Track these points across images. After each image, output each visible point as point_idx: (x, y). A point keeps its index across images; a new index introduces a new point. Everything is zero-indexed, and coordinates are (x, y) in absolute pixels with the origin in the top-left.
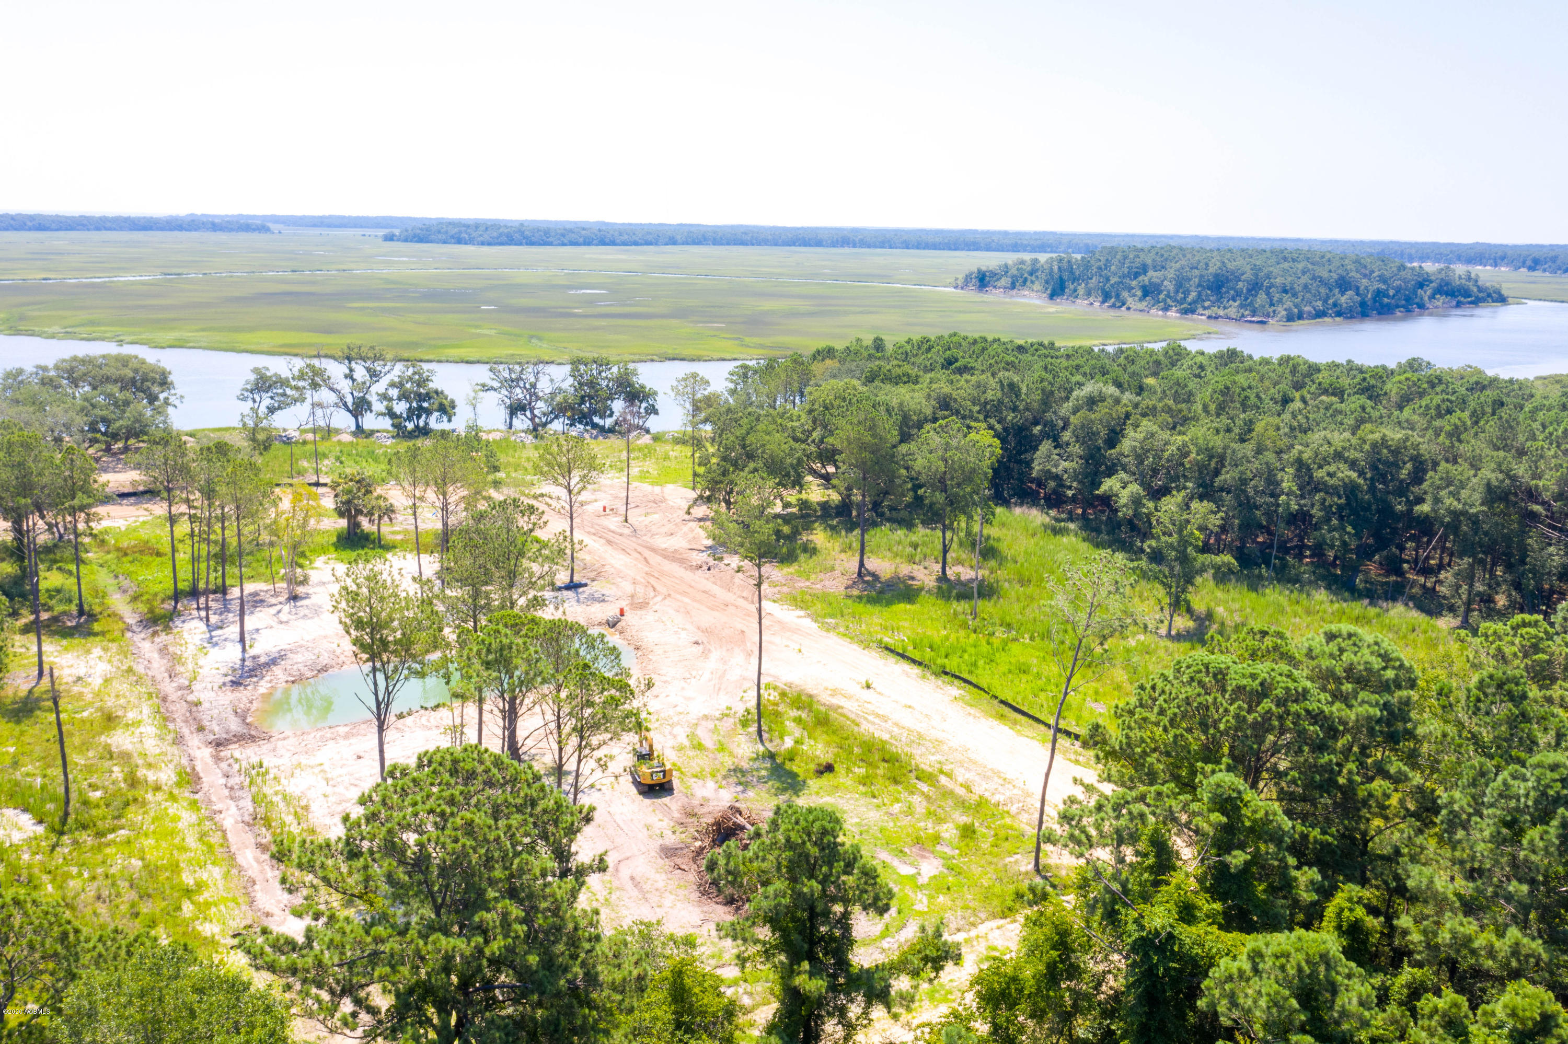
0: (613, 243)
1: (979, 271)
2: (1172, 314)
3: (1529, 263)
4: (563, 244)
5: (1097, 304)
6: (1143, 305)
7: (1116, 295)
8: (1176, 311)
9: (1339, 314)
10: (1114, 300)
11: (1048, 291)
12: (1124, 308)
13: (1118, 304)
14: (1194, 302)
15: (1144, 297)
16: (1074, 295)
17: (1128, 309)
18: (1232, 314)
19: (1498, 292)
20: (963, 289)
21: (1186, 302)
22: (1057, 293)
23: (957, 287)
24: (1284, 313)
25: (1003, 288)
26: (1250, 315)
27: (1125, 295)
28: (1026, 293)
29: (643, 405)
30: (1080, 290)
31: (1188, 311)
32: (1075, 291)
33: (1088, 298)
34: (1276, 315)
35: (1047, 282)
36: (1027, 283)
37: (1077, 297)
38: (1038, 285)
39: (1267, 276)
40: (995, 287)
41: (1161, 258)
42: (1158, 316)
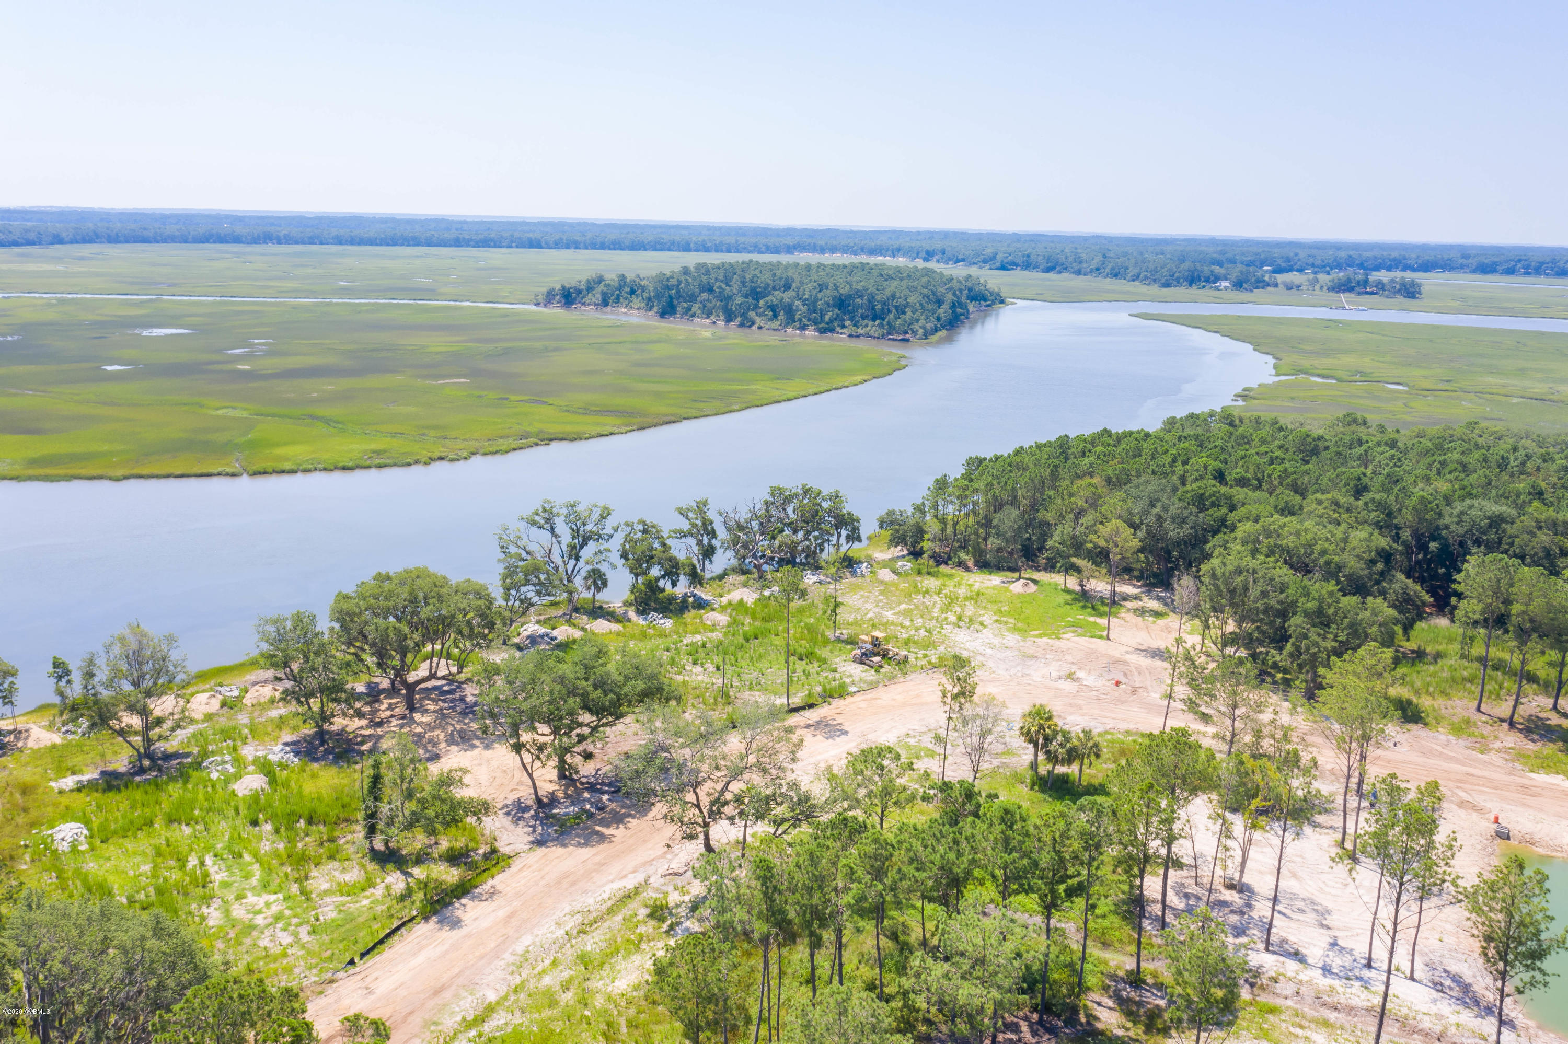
1: (563, 287)
2: (810, 332)
3: (923, 255)
5: (721, 323)
6: (776, 324)
7: (743, 315)
8: (814, 331)
9: (943, 327)
10: (739, 319)
11: (655, 309)
12: (754, 328)
13: (747, 323)
14: (831, 321)
15: (775, 316)
16: (689, 314)
17: (760, 328)
18: (872, 333)
19: (998, 295)
20: (545, 306)
21: (822, 321)
22: (668, 311)
23: (537, 304)
24: (921, 331)
25: (596, 305)
26: (889, 333)
27: (752, 314)
28: (624, 310)
29: (844, 533)
30: (696, 308)
31: (827, 330)
32: (689, 309)
33: (708, 317)
34: (914, 332)
35: (649, 299)
36: (622, 300)
37: (693, 315)
38: (637, 302)
39: (893, 296)
40: (584, 304)
41: (781, 278)
42: (794, 336)
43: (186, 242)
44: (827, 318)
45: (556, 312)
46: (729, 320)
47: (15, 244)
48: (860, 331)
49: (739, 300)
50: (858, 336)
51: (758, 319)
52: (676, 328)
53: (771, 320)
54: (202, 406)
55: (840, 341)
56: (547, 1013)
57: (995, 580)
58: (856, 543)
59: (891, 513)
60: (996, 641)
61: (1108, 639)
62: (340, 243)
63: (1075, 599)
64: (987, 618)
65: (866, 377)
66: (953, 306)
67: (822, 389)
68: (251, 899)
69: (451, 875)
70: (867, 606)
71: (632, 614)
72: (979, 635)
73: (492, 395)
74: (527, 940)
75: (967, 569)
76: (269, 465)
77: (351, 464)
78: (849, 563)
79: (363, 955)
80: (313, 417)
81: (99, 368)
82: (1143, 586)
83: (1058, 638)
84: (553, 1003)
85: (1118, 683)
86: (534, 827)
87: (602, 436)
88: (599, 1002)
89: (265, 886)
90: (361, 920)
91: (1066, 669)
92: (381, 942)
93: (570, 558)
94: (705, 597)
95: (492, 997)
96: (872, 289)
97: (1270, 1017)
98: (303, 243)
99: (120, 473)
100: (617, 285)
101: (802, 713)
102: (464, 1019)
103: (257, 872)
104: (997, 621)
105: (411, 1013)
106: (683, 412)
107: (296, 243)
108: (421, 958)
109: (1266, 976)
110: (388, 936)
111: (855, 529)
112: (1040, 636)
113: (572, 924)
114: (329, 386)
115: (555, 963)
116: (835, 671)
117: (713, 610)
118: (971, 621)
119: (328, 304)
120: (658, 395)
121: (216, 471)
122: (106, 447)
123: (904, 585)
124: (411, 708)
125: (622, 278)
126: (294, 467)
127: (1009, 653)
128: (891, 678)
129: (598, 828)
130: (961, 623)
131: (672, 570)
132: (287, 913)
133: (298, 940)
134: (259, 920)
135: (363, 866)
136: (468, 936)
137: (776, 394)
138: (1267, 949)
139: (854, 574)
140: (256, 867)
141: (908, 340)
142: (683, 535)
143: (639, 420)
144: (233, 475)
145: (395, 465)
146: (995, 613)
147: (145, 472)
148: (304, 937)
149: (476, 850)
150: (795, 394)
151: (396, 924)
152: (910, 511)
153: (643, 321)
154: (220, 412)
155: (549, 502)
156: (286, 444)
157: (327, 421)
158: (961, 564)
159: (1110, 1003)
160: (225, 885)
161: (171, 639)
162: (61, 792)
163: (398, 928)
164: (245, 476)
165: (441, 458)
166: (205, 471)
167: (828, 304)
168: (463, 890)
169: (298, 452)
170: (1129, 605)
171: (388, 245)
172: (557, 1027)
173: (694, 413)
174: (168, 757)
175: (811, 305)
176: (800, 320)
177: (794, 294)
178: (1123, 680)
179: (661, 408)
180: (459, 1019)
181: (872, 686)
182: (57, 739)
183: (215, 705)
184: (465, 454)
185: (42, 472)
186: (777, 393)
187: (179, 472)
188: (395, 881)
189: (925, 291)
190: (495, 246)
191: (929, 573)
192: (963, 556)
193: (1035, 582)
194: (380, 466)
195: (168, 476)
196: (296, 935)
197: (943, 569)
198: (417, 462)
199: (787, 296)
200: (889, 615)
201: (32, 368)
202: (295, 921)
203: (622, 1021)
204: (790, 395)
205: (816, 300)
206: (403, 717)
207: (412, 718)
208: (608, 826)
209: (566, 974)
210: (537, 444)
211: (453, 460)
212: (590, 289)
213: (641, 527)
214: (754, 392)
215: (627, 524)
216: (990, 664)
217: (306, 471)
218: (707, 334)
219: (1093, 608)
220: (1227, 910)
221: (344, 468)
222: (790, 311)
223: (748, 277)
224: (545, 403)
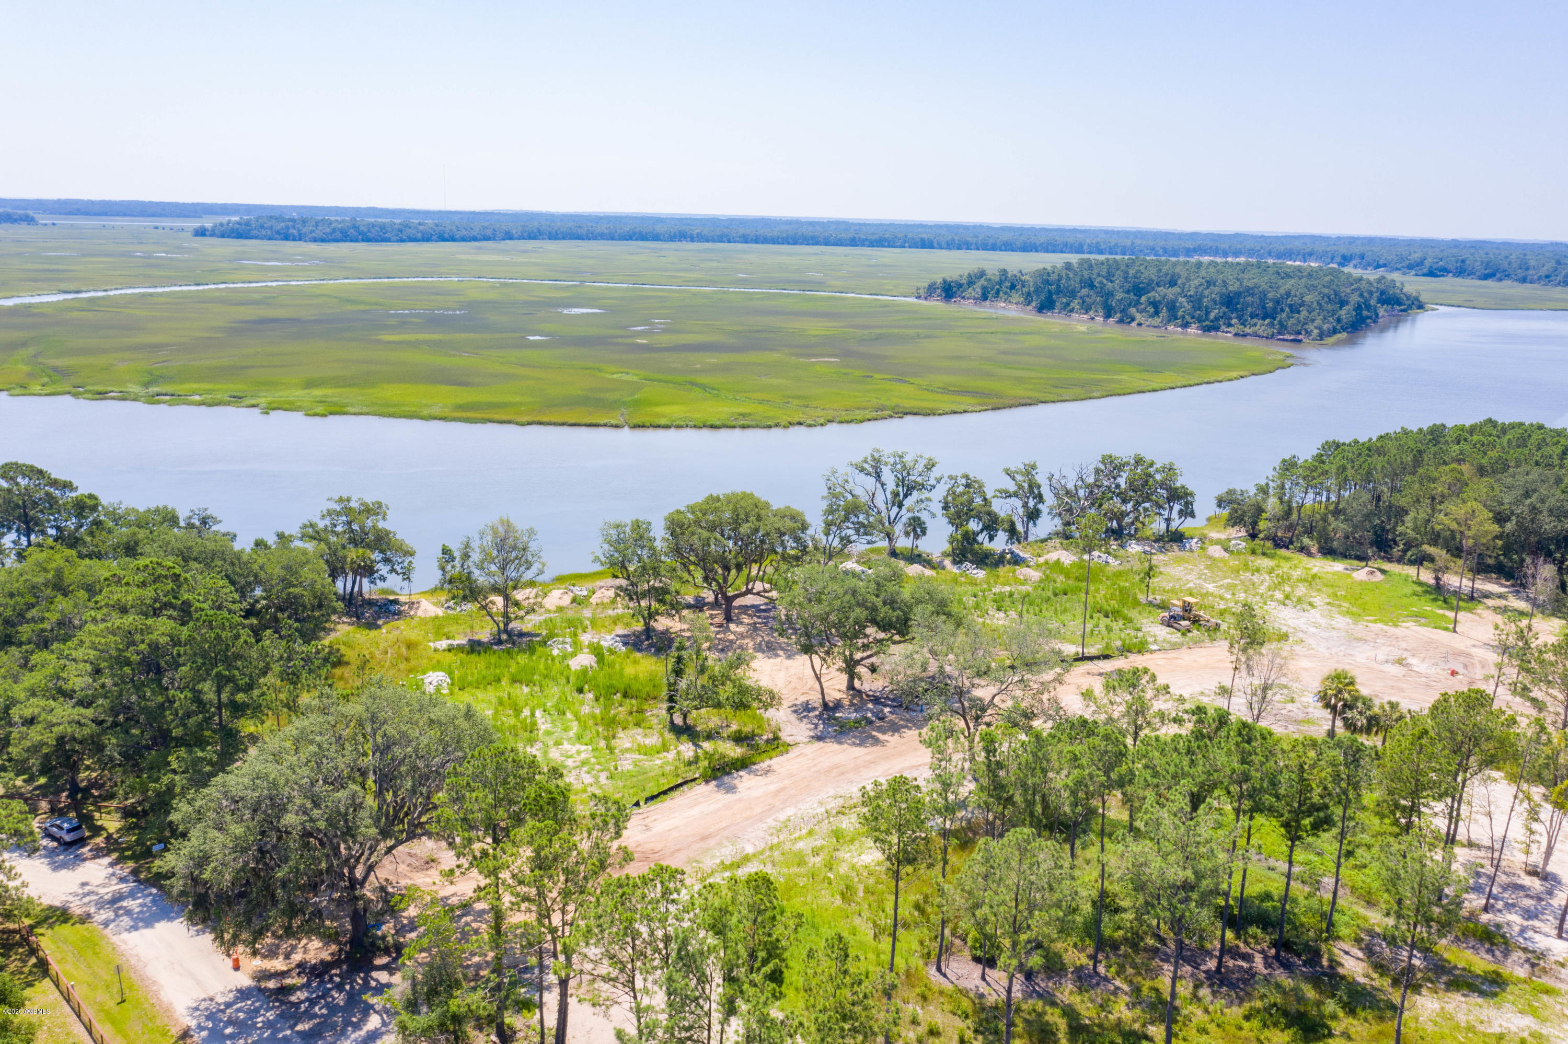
0: (452, 239)
1: (945, 281)
3: (1338, 259)
4: (402, 241)
5: (1100, 319)
6: (1157, 321)
7: (1123, 311)
8: (1197, 328)
9: (1344, 329)
10: (1118, 315)
11: (1034, 304)
12: (1134, 324)
13: (1125, 320)
14: (1217, 319)
15: (1157, 313)
16: (1067, 309)
17: (1140, 324)
18: (1261, 332)
19: (1417, 299)
20: (926, 299)
21: (1207, 319)
22: (1046, 306)
23: (918, 297)
24: (1316, 331)
25: (975, 299)
26: (1280, 333)
27: (1133, 310)
28: (1003, 305)
29: (1177, 508)
30: (1075, 304)
31: (1210, 328)
32: (1068, 305)
33: (1087, 313)
34: (1308, 333)
35: (1029, 294)
36: (1001, 294)
37: (1072, 311)
38: (1016, 297)
39: (1288, 294)
40: (963, 298)
41: (1167, 274)
42: (1175, 333)
43: (612, 239)
44: (1212, 316)
45: (936, 305)
46: (1108, 316)
47: (474, 239)
48: (1247, 330)
49: (1120, 295)
50: (1245, 335)
51: (1138, 316)
52: (1053, 322)
53: (1152, 316)
54: (600, 370)
55: (1224, 340)
56: (795, 870)
57: (1338, 566)
58: (1189, 519)
59: (1231, 492)
60: (1323, 621)
61: (1455, 631)
62: (746, 242)
63: (1426, 592)
64: (1318, 600)
65: (1242, 373)
66: (1358, 308)
67: (1192, 382)
68: (566, 746)
69: (734, 751)
70: (1189, 577)
71: (947, 562)
72: (1306, 614)
73: (858, 373)
74: (790, 811)
75: (1310, 554)
76: (647, 420)
77: (718, 423)
78: (1177, 538)
79: (648, 800)
80: (693, 384)
81: (523, 337)
82: (1513, 586)
83: (1396, 626)
84: (801, 862)
85: (1454, 673)
86: (816, 726)
87: (956, 413)
88: (843, 869)
89: (579, 738)
90: (651, 774)
91: (1397, 654)
92: (665, 793)
93: (893, 505)
94: (1022, 554)
95: (750, 849)
96: (1264, 286)
97: (1545, 998)
98: (713, 241)
99: (525, 419)
100: (997, 279)
101: (1096, 662)
102: (722, 863)
103: (575, 727)
104: (1329, 604)
105: (679, 850)
106: (1041, 396)
107: (707, 241)
108: (696, 811)
109: (1552, 959)
110: (671, 789)
111: (1188, 504)
112: (1375, 622)
113: (833, 805)
114: (712, 359)
115: (811, 833)
116: (1139, 630)
117: (1028, 566)
118: (1299, 600)
119: (724, 292)
120: (1019, 380)
121: (602, 422)
122: (517, 399)
123: (1234, 562)
124: (729, 619)
125: (1004, 272)
126: (669, 423)
127: (1335, 634)
128: (1197, 643)
129: (874, 733)
130: (1287, 602)
131: (992, 525)
132: (593, 760)
133: (597, 782)
134: (570, 763)
135: (662, 735)
136: (740, 800)
137: (1141, 384)
138: (1560, 936)
139: (1183, 548)
140: (575, 723)
141: (1300, 341)
142: (1008, 495)
143: (995, 400)
144: (617, 426)
145: (757, 426)
146: (1329, 596)
147: (545, 419)
148: (603, 778)
149: (760, 736)
150: (1162, 385)
151: (680, 781)
152: (1252, 491)
153: (1022, 315)
154: (615, 376)
155: (878, 451)
156: (665, 404)
157: (704, 387)
158: (1303, 550)
159: (1360, 954)
160: (548, 733)
161: (531, 532)
162: (436, 650)
163: (681, 785)
164: (626, 428)
165: (800, 424)
166: (594, 421)
167: (1215, 302)
168: (743, 764)
169: (675, 411)
170: (1490, 602)
171: (789, 243)
172: (802, 882)
173: (1052, 397)
174: (521, 634)
175: (1196, 302)
176: (1183, 317)
177: (1179, 290)
178: (1459, 668)
179: (1020, 392)
180: (718, 861)
181: (1175, 647)
182: (440, 612)
183: (567, 600)
184: (822, 421)
185: (464, 415)
186: (1143, 383)
187: (572, 421)
188: (687, 749)
189: (1326, 291)
190: (889, 246)
191: (1264, 554)
192: (1306, 541)
193: (1383, 572)
194: (743, 427)
195: (563, 424)
196: (596, 778)
197: (1283, 552)
198: (777, 425)
199: (1171, 293)
200: (1210, 587)
201: (471, 336)
202: (597, 767)
203: (861, 888)
204: (1155, 386)
205: (1202, 296)
206: (721, 626)
207: (728, 628)
208: (884, 733)
209: (819, 843)
210: (891, 417)
211: (810, 426)
212: (971, 283)
213: (964, 481)
214: (1120, 381)
215: (951, 478)
216: (1311, 641)
217: (679, 427)
218: (1083, 328)
219: (1445, 601)
220: (1522, 894)
221: (712, 427)
222: (1172, 308)
223: (1131, 272)
224: (906, 382)
